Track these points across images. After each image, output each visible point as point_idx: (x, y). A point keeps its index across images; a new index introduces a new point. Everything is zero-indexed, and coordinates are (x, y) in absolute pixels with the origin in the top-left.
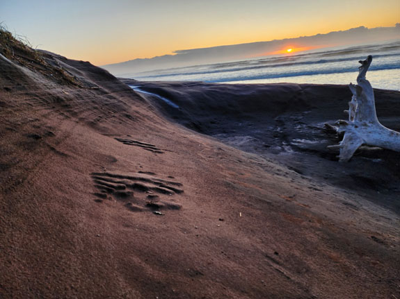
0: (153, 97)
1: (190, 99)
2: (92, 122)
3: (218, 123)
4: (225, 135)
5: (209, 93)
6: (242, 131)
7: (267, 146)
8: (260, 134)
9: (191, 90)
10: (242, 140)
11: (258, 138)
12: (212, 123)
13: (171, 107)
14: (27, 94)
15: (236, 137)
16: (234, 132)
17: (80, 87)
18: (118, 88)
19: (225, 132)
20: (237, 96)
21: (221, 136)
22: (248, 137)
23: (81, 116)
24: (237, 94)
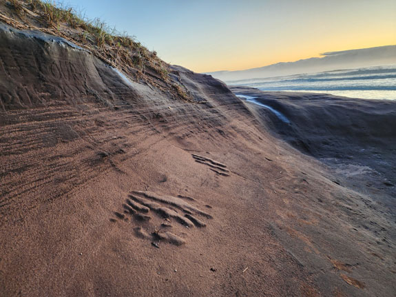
0: (265, 110)
1: (305, 114)
2: (180, 137)
3: (333, 145)
4: (336, 160)
5: (331, 108)
6: (362, 159)
7: (388, 184)
8: (385, 167)
9: (311, 104)
10: (357, 170)
11: (381, 172)
12: (326, 143)
13: (281, 121)
14: (131, 112)
15: (350, 165)
16: (349, 158)
17: (189, 101)
18: (228, 102)
19: (337, 157)
20: (367, 115)
21: (330, 161)
22: (368, 168)
23: (173, 131)
24: (369, 112)
